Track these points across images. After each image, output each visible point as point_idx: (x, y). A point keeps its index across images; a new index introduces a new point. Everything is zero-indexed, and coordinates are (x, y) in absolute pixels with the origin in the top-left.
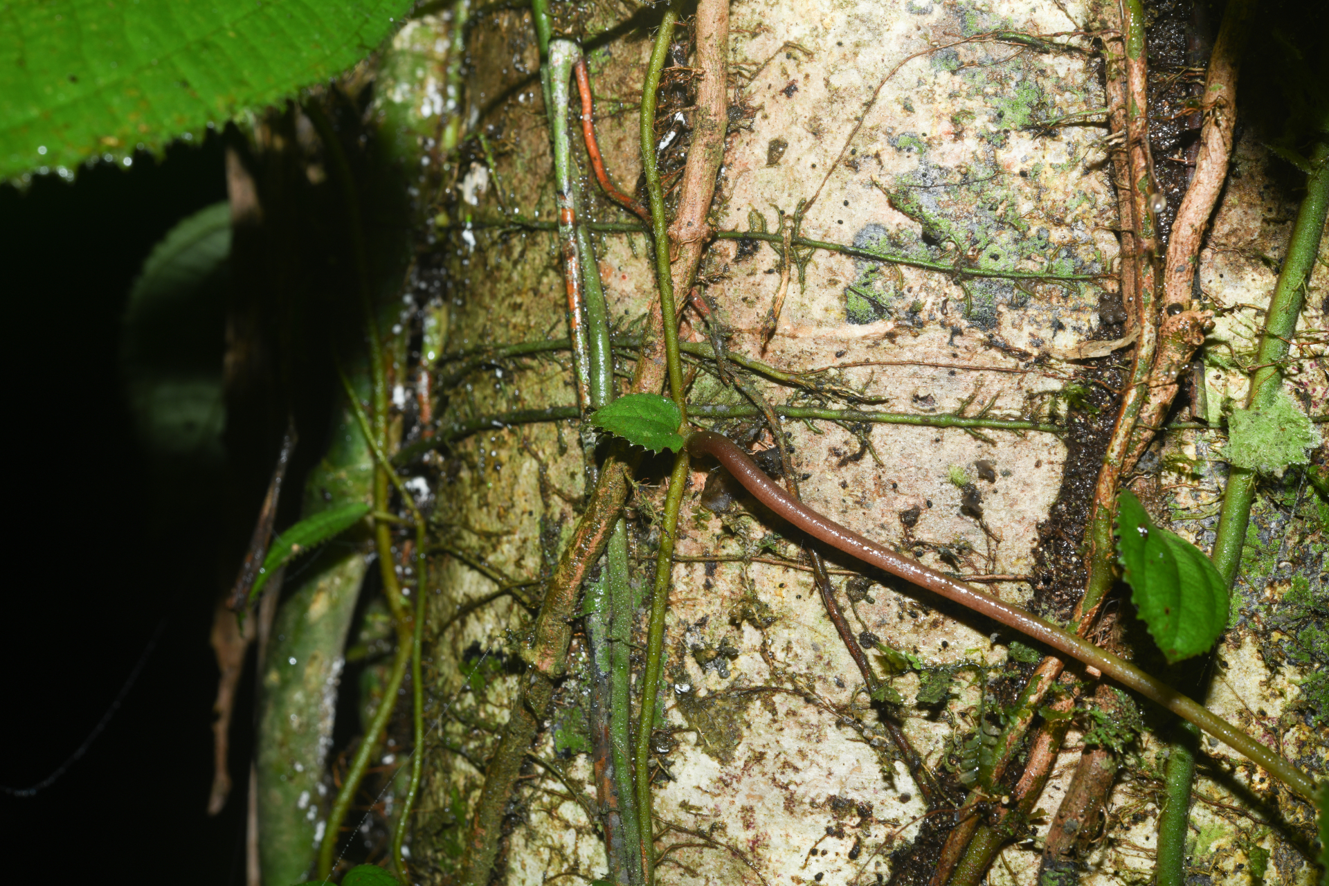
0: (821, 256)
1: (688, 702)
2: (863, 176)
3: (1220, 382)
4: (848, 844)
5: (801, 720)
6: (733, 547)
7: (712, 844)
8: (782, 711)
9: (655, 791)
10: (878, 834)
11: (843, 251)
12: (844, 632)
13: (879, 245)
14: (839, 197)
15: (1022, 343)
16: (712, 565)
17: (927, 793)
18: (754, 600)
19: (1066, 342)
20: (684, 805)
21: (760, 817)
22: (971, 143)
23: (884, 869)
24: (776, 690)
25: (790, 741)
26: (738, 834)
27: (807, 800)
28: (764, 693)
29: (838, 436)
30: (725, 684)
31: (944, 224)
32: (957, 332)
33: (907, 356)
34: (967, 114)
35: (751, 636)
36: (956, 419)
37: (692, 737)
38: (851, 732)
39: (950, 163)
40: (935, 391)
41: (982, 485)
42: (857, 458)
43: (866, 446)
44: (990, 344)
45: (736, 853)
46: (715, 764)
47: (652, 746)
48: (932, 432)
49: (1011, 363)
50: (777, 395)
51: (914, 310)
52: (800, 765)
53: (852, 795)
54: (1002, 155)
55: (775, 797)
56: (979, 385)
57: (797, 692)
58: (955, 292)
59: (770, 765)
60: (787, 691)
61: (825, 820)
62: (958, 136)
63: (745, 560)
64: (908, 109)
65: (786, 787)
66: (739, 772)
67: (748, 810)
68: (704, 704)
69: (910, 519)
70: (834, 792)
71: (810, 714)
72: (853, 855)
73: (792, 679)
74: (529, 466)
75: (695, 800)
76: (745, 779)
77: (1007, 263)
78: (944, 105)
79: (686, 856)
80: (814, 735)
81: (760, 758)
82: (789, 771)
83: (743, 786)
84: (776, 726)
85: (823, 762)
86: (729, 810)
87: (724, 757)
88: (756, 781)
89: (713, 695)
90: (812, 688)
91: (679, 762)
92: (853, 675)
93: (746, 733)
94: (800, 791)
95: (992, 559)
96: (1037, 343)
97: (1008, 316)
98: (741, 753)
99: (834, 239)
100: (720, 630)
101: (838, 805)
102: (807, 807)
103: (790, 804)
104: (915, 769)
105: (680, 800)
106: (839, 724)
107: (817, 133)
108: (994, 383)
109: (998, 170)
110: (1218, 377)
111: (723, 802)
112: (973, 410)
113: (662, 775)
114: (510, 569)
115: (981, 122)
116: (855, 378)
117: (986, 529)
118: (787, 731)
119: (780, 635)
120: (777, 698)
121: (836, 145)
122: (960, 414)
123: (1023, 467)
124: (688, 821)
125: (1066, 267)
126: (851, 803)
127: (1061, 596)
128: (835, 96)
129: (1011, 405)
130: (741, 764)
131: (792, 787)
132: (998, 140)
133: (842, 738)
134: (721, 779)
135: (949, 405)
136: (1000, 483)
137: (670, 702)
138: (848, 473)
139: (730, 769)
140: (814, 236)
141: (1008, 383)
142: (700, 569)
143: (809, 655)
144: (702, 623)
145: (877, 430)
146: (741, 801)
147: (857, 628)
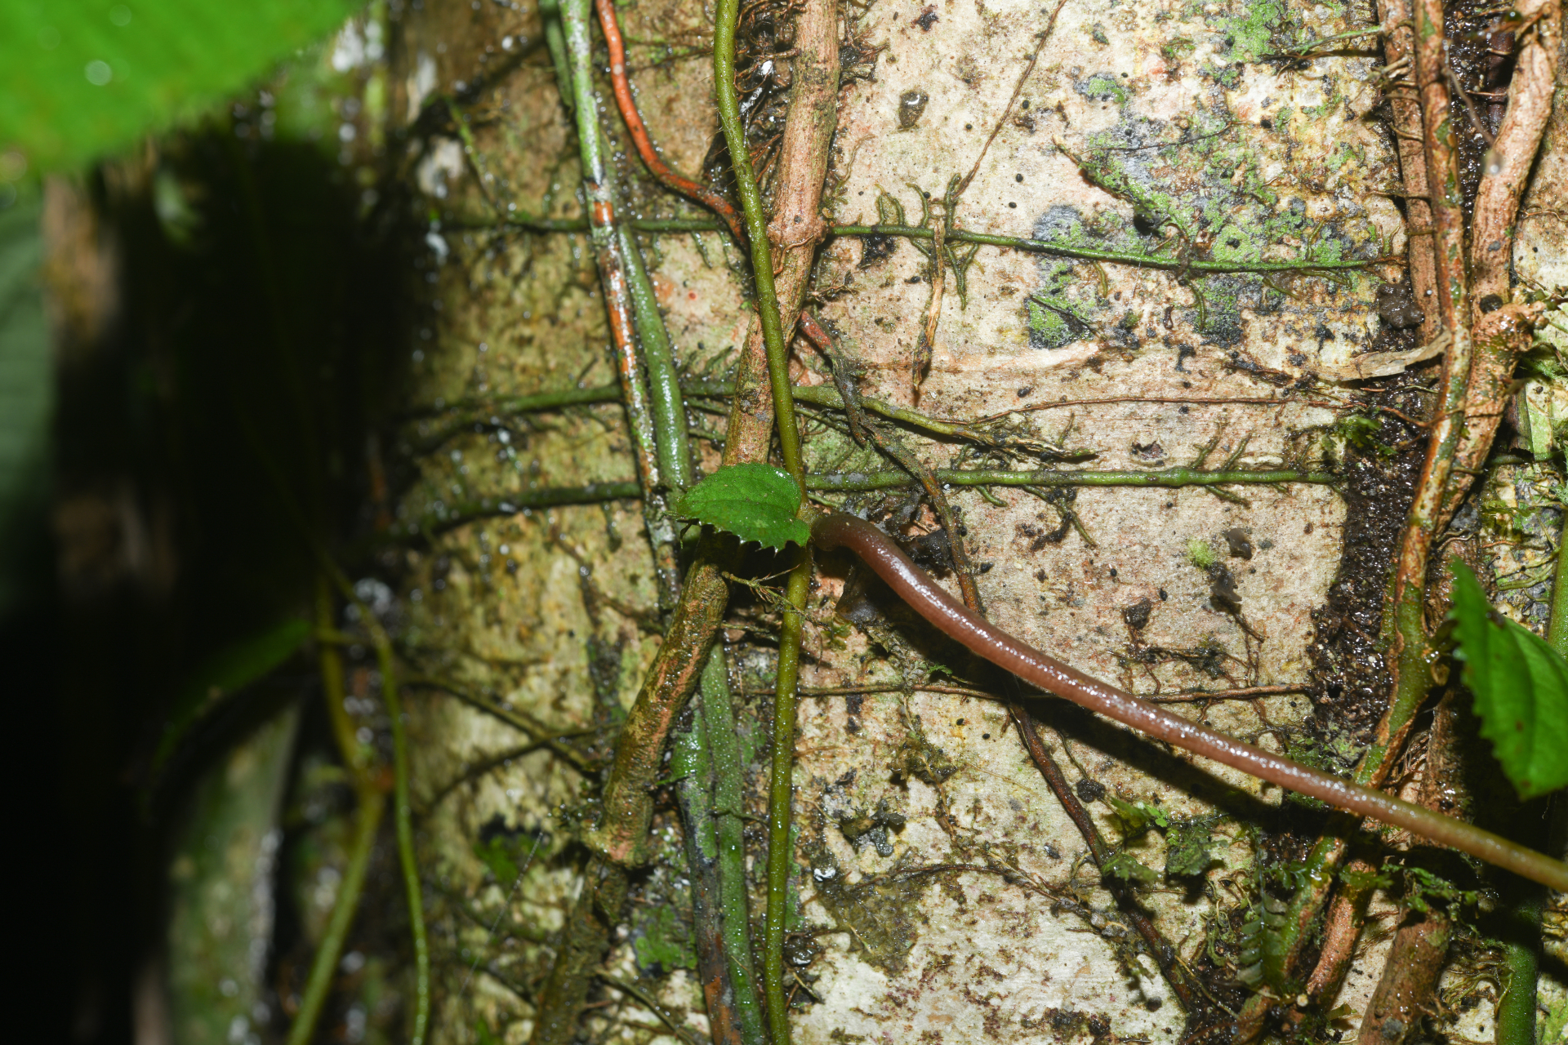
0: (987, 256)
1: (835, 892)
2: (1042, 138)
3: (1543, 396)
5: (1002, 907)
6: (885, 672)
8: (972, 896)
9: (795, 1018)
11: (1020, 246)
12: (1055, 782)
13: (1070, 235)
14: (1008, 170)
15: (1277, 362)
16: (855, 699)
17: (1184, 996)
18: (920, 744)
19: (1336, 358)
20: (838, 1036)
22: (1190, 85)
24: (962, 869)
25: (987, 938)
27: (1017, 1018)
28: (946, 873)
29: (1028, 509)
30: (887, 864)
31: (1160, 200)
32: (1187, 352)
33: (1120, 390)
34: (1184, 43)
35: (920, 795)
36: (1195, 476)
37: (843, 940)
38: (1072, 920)
39: (1163, 114)
40: (1163, 437)
41: (1234, 564)
42: (1058, 537)
43: (1069, 520)
44: (1234, 366)
46: (880, 976)
47: (787, 956)
48: (1161, 495)
49: (1263, 390)
50: (939, 456)
51: (1127, 325)
52: (1003, 971)
53: (1081, 1007)
54: (1235, 99)
55: (970, 1017)
56: (1223, 425)
57: (993, 869)
58: (1182, 296)
59: (961, 973)
60: (978, 869)
61: (1043, 1043)
62: (1172, 75)
63: (905, 689)
64: (1100, 40)
65: (986, 1002)
66: (915, 985)
67: (932, 1037)
68: (856, 893)
69: (1137, 618)
70: (1055, 1003)
71: (1013, 899)
73: (984, 851)
74: (562, 569)
75: (853, 1027)
76: (926, 994)
77: (1251, 251)
78: (1149, 32)
80: (1021, 926)
81: (944, 964)
82: (989, 981)
83: (924, 1006)
84: (965, 918)
85: (1035, 964)
86: (904, 1038)
87: (893, 966)
88: (944, 994)
89: (870, 880)
90: (1014, 863)
91: (826, 975)
92: (1071, 840)
93: (921, 930)
94: (1007, 1005)
95: (1254, 665)
96: (1298, 359)
97: (1257, 326)
98: (917, 959)
99: (1006, 230)
100: (875, 790)
101: (1062, 1022)
102: (1017, 1027)
103: (993, 1024)
104: (1167, 965)
105: (831, 1029)
106: (1056, 910)
107: (971, 80)
108: (1243, 420)
109: (1231, 121)
110: (1539, 391)
111: (896, 1028)
112: (1216, 461)
113: (803, 995)
114: (544, 713)
115: (1203, 54)
116: (1049, 424)
117: (1245, 627)
118: (982, 923)
119: (963, 792)
120: (964, 880)
121: (999, 96)
122: (1199, 466)
123: (1289, 535)
125: (1330, 252)
126: (1079, 1017)
127: (1357, 711)
128: (993, 26)
129: (1268, 449)
130: (918, 973)
131: (994, 1002)
132: (1227, 80)
133: (1061, 927)
134: (890, 997)
135: (1182, 454)
136: (1258, 558)
137: (807, 893)
138: (1047, 558)
139: (902, 982)
140: (976, 227)
141: (1261, 419)
142: (838, 705)
143: (1006, 817)
144: (847, 780)
145: (1084, 496)
146: (920, 1024)
147: (1072, 775)
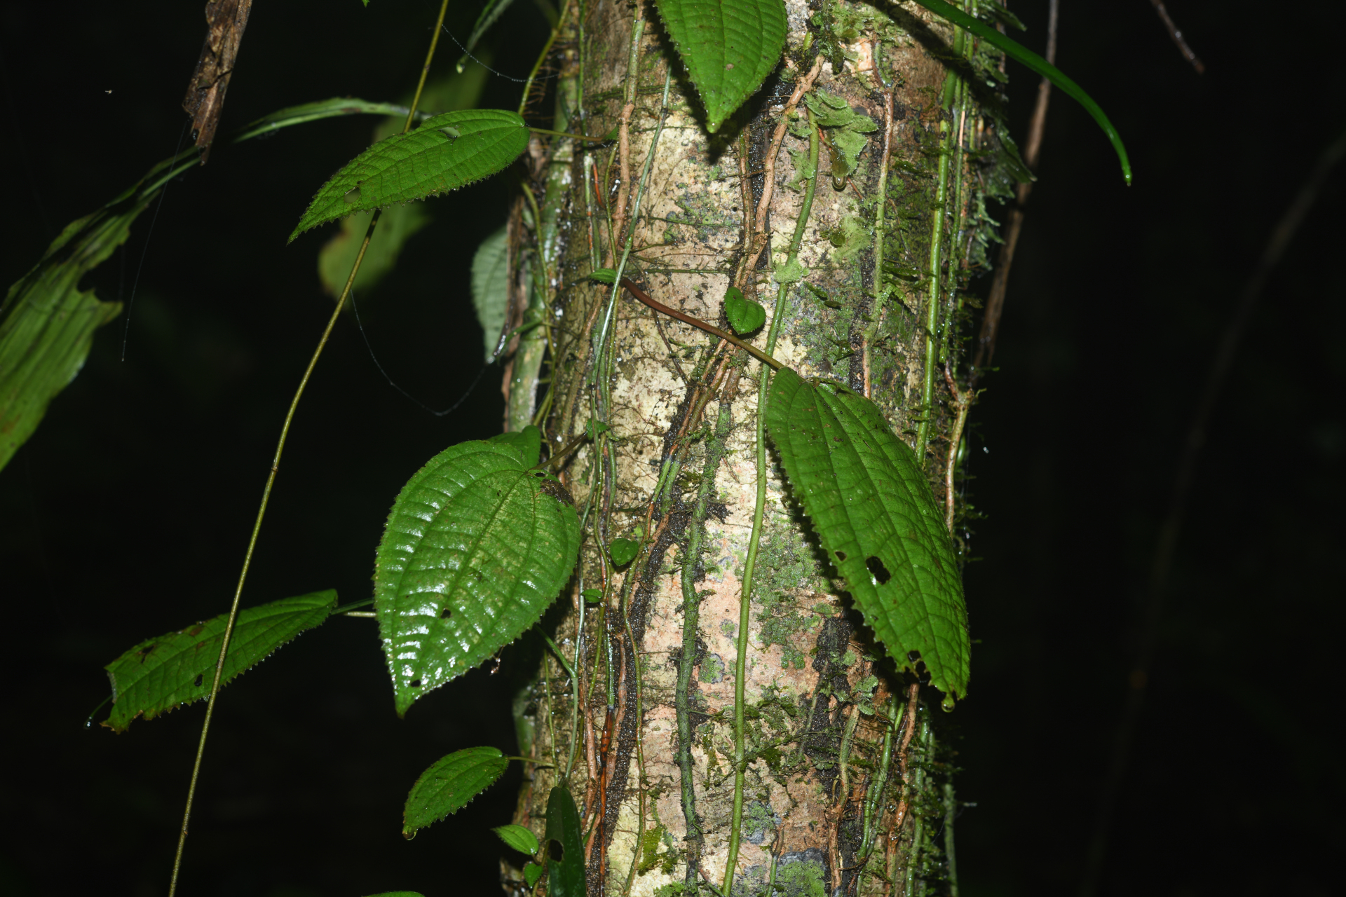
0: (657, 222)
1: (621, 364)
2: (669, 197)
3: (777, 256)
4: (665, 403)
5: (652, 366)
6: (633, 314)
7: (627, 407)
8: (646, 364)
9: (612, 393)
10: (674, 400)
11: (662, 220)
12: (664, 338)
13: (673, 218)
14: (662, 203)
15: (715, 246)
16: (628, 320)
17: (687, 386)
18: (639, 330)
19: (729, 245)
20: (620, 397)
21: (641, 397)
22: (700, 185)
23: (676, 411)
24: (645, 357)
25: (649, 373)
26: (635, 404)
27: (654, 391)
28: (642, 358)
29: (662, 278)
30: (631, 357)
31: (692, 210)
32: (696, 244)
33: (682, 251)
34: (699, 176)
35: (638, 341)
36: (697, 271)
37: (622, 375)
38: (665, 369)
39: (694, 192)
40: (689, 262)
41: (703, 290)
42: (666, 284)
43: (670, 280)
44: (706, 247)
45: (634, 409)
46: (628, 382)
47: (611, 379)
48: (688, 275)
49: (712, 253)
50: (645, 265)
51: (683, 238)
52: (651, 380)
53: (666, 388)
54: (709, 189)
55: (645, 390)
56: (702, 260)
57: (651, 357)
58: (695, 231)
59: (643, 380)
60: (648, 357)
61: (659, 396)
62: (696, 183)
63: (636, 318)
64: (681, 175)
66: (635, 384)
67: (637, 396)
68: (626, 364)
69: (682, 301)
70: (661, 387)
71: (654, 364)
72: (667, 407)
73: (649, 353)
74: (582, 296)
75: (623, 394)
76: (637, 386)
77: (711, 222)
78: (692, 174)
79: (621, 412)
80: (654, 370)
81: (640, 379)
82: (649, 382)
83: (636, 388)
84: (645, 369)
85: (658, 379)
86: (632, 395)
87: (630, 380)
88: (639, 387)
89: (628, 361)
90: (655, 356)
91: (619, 383)
92: (666, 351)
93: (637, 372)
94: (652, 388)
95: (707, 313)
96: (720, 246)
97: (711, 238)
98: (635, 378)
99: (660, 217)
100: (630, 340)
101: (662, 392)
102: (654, 393)
103: (649, 392)
104: (684, 378)
105: (619, 395)
106: (662, 367)
107: (656, 184)
108: (707, 258)
109: (707, 192)
110: (775, 255)
111: (630, 394)
112: (700, 268)
113: (613, 388)
114: (576, 331)
115: (703, 179)
116: (667, 259)
117: (705, 304)
118: (648, 370)
119: (646, 340)
120: (645, 360)
121: (661, 188)
122: (697, 269)
123: (716, 285)
124: (621, 401)
125: (728, 222)
126: (666, 391)
128: (661, 172)
129: (712, 265)
130: (635, 381)
131: (649, 387)
132: (707, 184)
133: (663, 370)
134: (630, 387)
135: (693, 266)
136: (709, 290)
137: (616, 365)
138: (665, 289)
139: (632, 384)
140: (655, 216)
141: (711, 258)
142: (624, 321)
143: (653, 346)
144: (625, 339)
145: (674, 275)
146: (635, 393)
147: (667, 336)
